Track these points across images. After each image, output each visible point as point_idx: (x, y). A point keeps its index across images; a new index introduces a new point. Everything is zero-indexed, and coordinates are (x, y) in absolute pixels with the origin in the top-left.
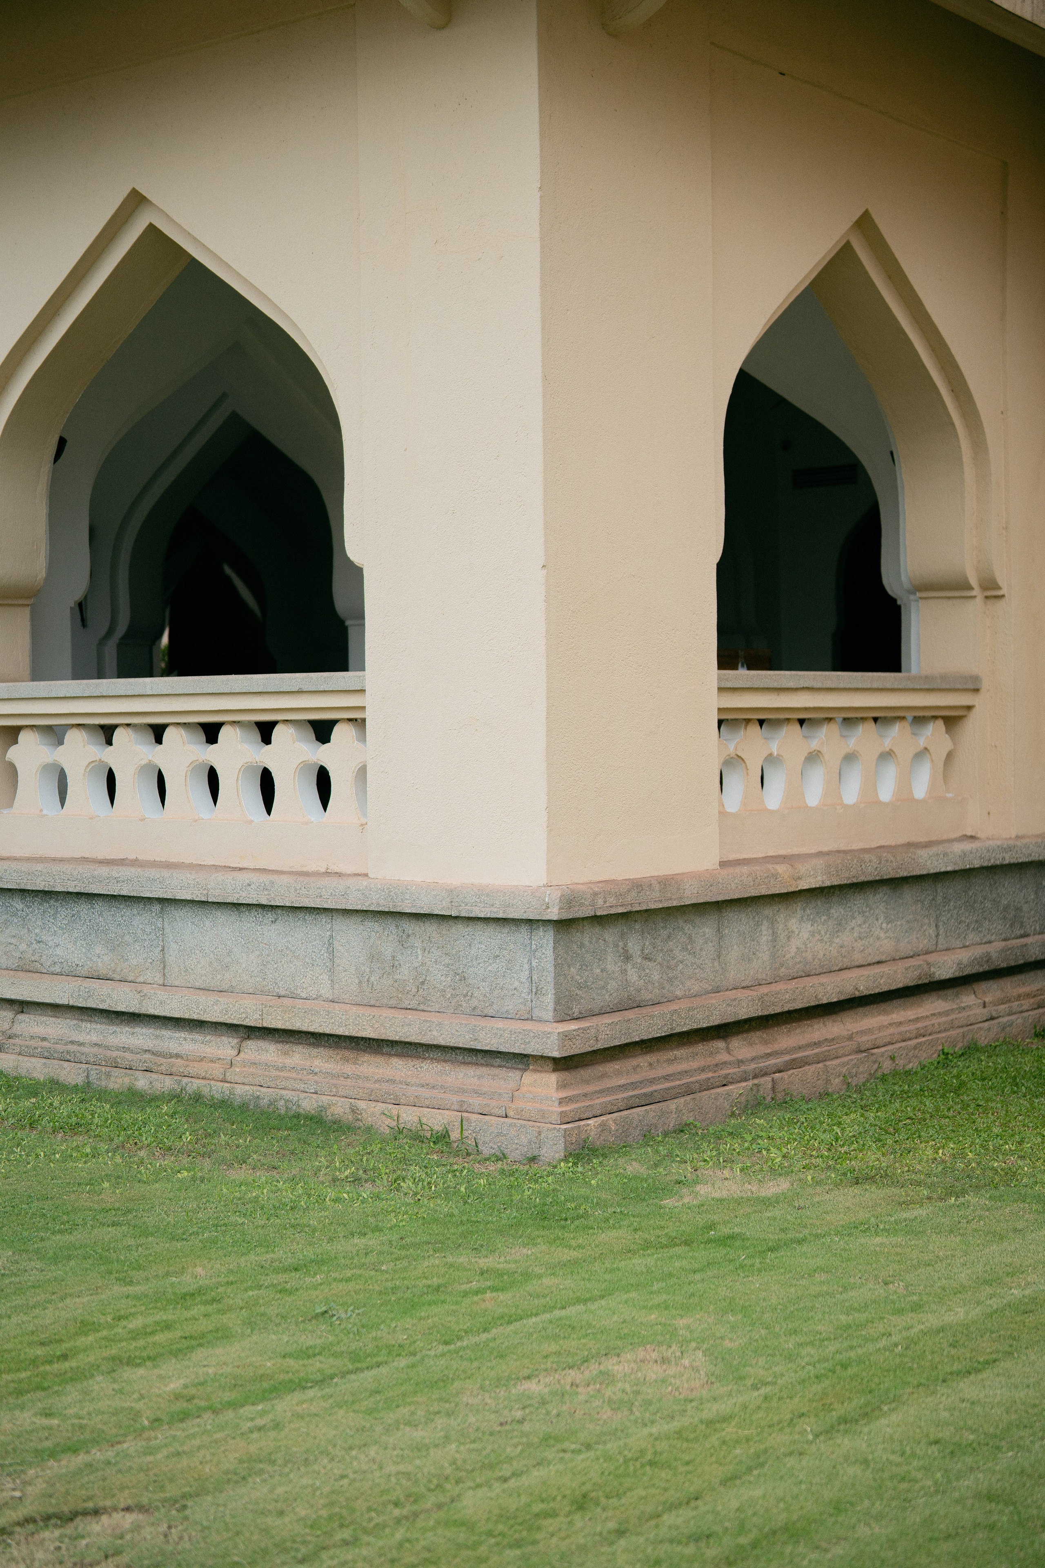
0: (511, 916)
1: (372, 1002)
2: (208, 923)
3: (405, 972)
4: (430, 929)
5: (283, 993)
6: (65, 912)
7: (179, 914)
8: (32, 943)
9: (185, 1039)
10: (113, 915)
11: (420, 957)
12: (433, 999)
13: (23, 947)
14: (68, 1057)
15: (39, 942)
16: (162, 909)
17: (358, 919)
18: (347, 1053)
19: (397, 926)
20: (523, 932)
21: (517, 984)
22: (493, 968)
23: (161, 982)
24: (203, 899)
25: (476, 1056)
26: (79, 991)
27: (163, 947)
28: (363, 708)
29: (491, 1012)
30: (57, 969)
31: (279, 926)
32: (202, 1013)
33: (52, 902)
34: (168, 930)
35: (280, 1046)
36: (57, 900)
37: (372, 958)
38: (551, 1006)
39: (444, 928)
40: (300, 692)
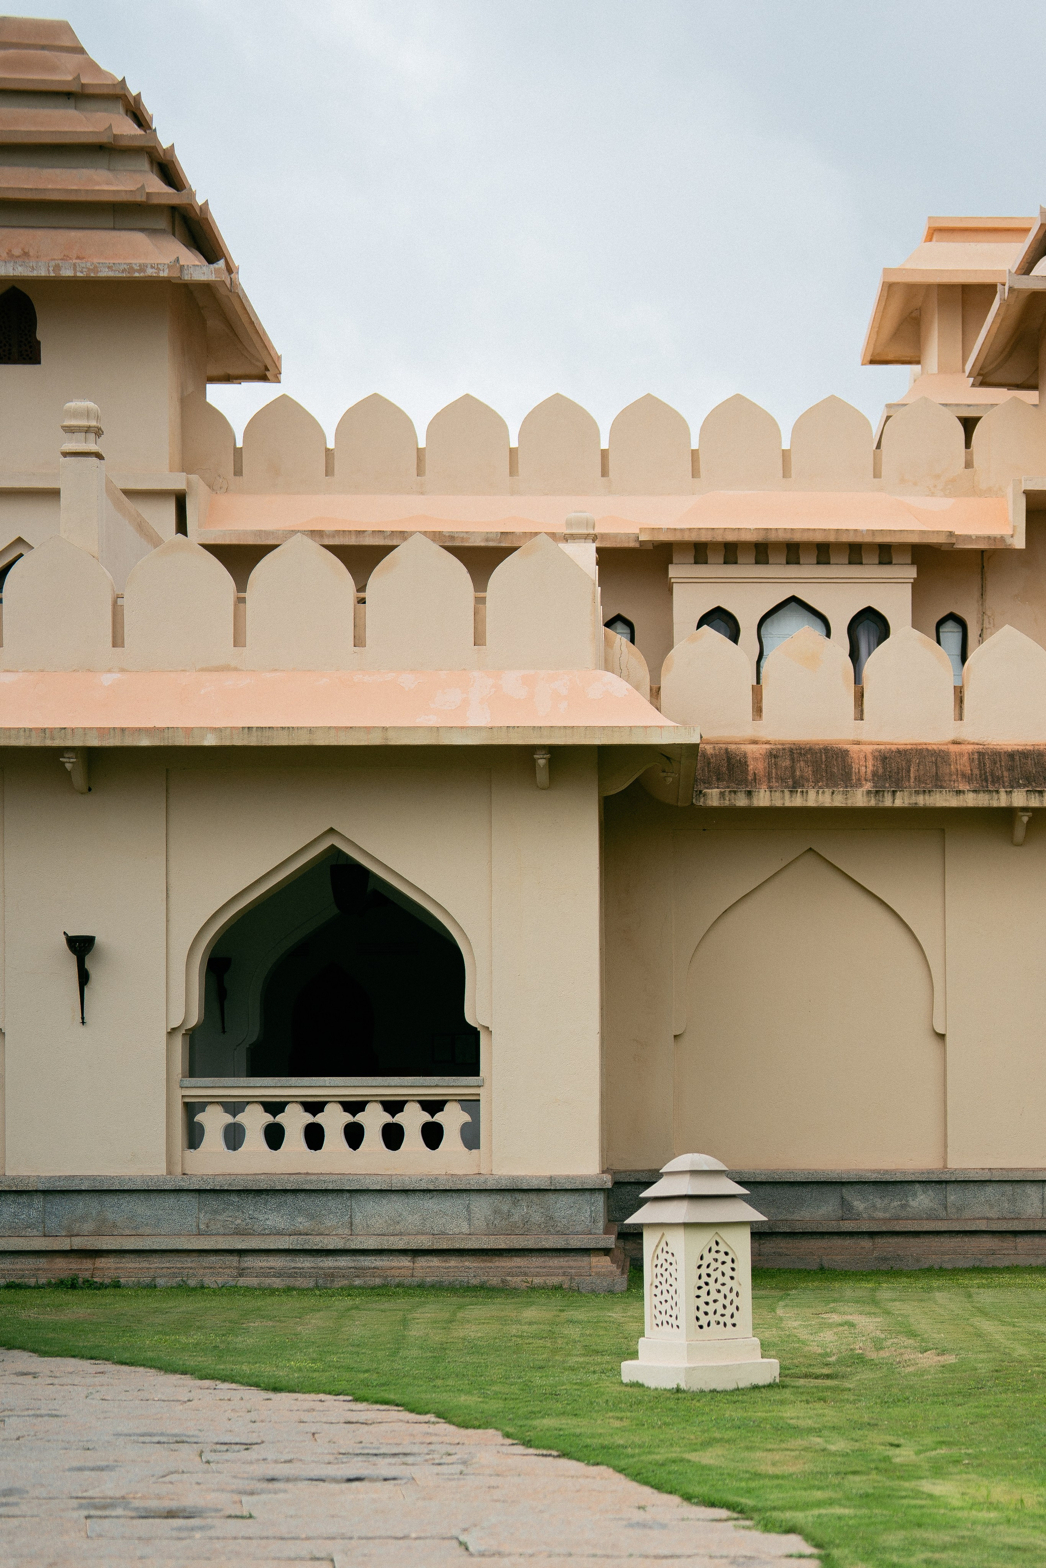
0: (585, 1187)
1: (495, 1233)
2: (384, 1201)
3: (516, 1218)
4: (533, 1197)
5: (436, 1232)
6: (273, 1201)
7: (362, 1198)
8: (246, 1220)
9: (376, 1260)
10: (312, 1201)
11: (525, 1210)
12: (533, 1229)
13: (239, 1221)
14: (295, 1275)
15: (252, 1218)
16: (351, 1195)
17: (487, 1194)
18: (484, 1258)
19: (512, 1197)
20: (587, 1195)
21: (583, 1218)
22: (570, 1212)
23: (349, 1233)
24: (388, 1189)
25: (559, 1253)
26: (297, 1241)
27: (351, 1215)
28: (479, 1095)
29: (568, 1232)
30: (267, 1232)
31: (435, 1200)
32: (391, 1245)
33: (263, 1196)
34: (354, 1206)
35: (440, 1258)
36: (268, 1195)
37: (495, 1212)
38: (602, 1227)
39: (541, 1195)
40: (437, 1086)
